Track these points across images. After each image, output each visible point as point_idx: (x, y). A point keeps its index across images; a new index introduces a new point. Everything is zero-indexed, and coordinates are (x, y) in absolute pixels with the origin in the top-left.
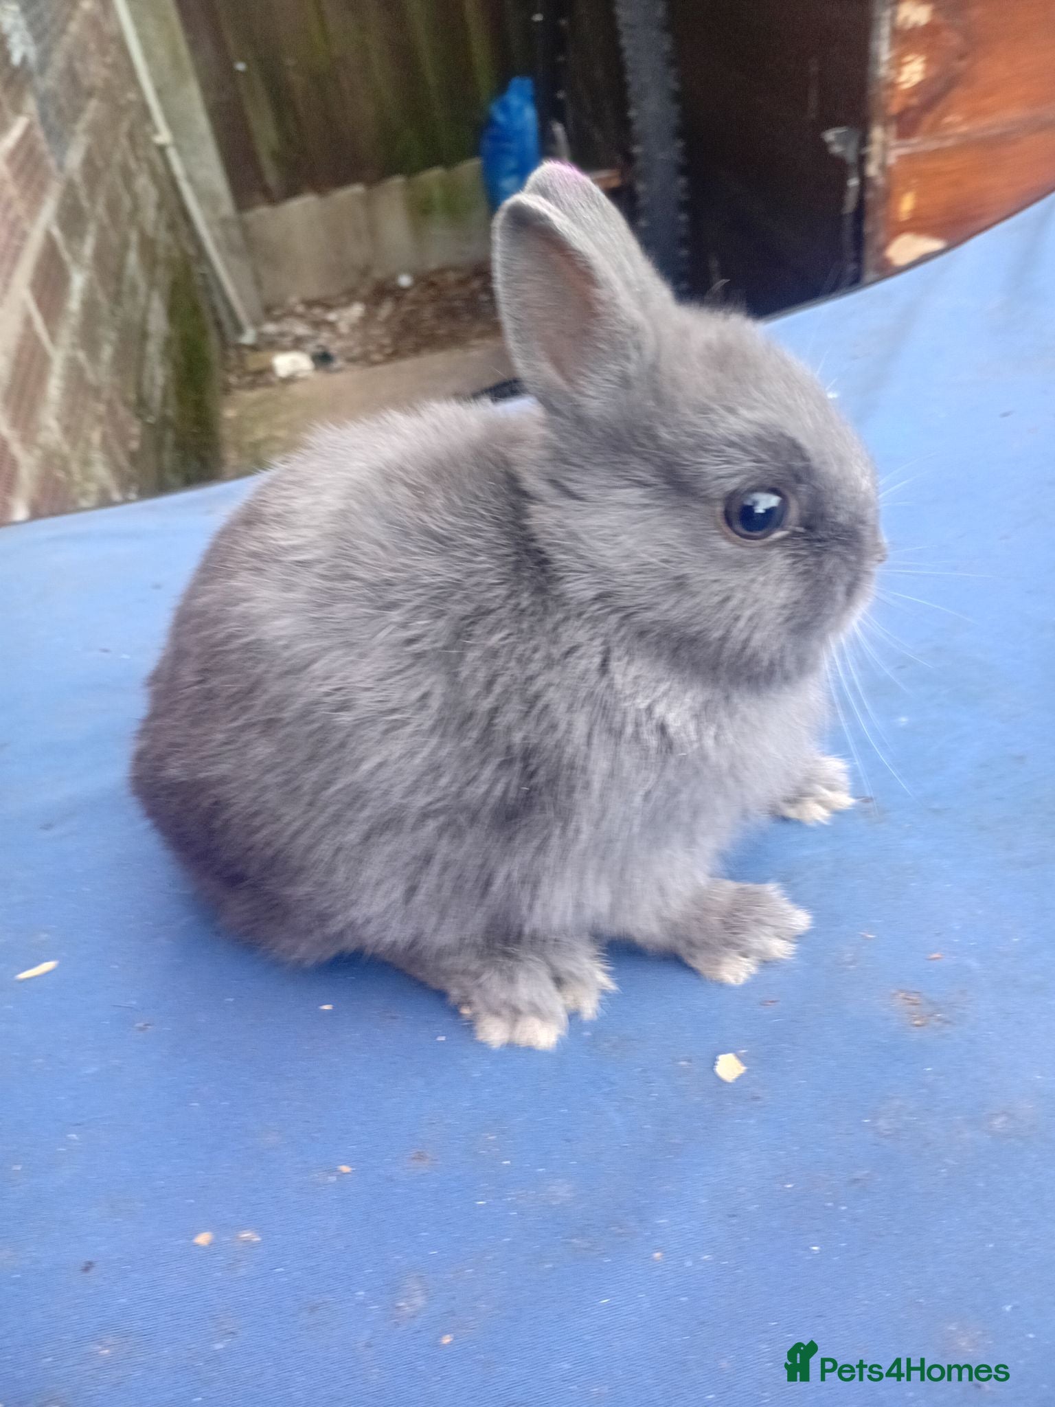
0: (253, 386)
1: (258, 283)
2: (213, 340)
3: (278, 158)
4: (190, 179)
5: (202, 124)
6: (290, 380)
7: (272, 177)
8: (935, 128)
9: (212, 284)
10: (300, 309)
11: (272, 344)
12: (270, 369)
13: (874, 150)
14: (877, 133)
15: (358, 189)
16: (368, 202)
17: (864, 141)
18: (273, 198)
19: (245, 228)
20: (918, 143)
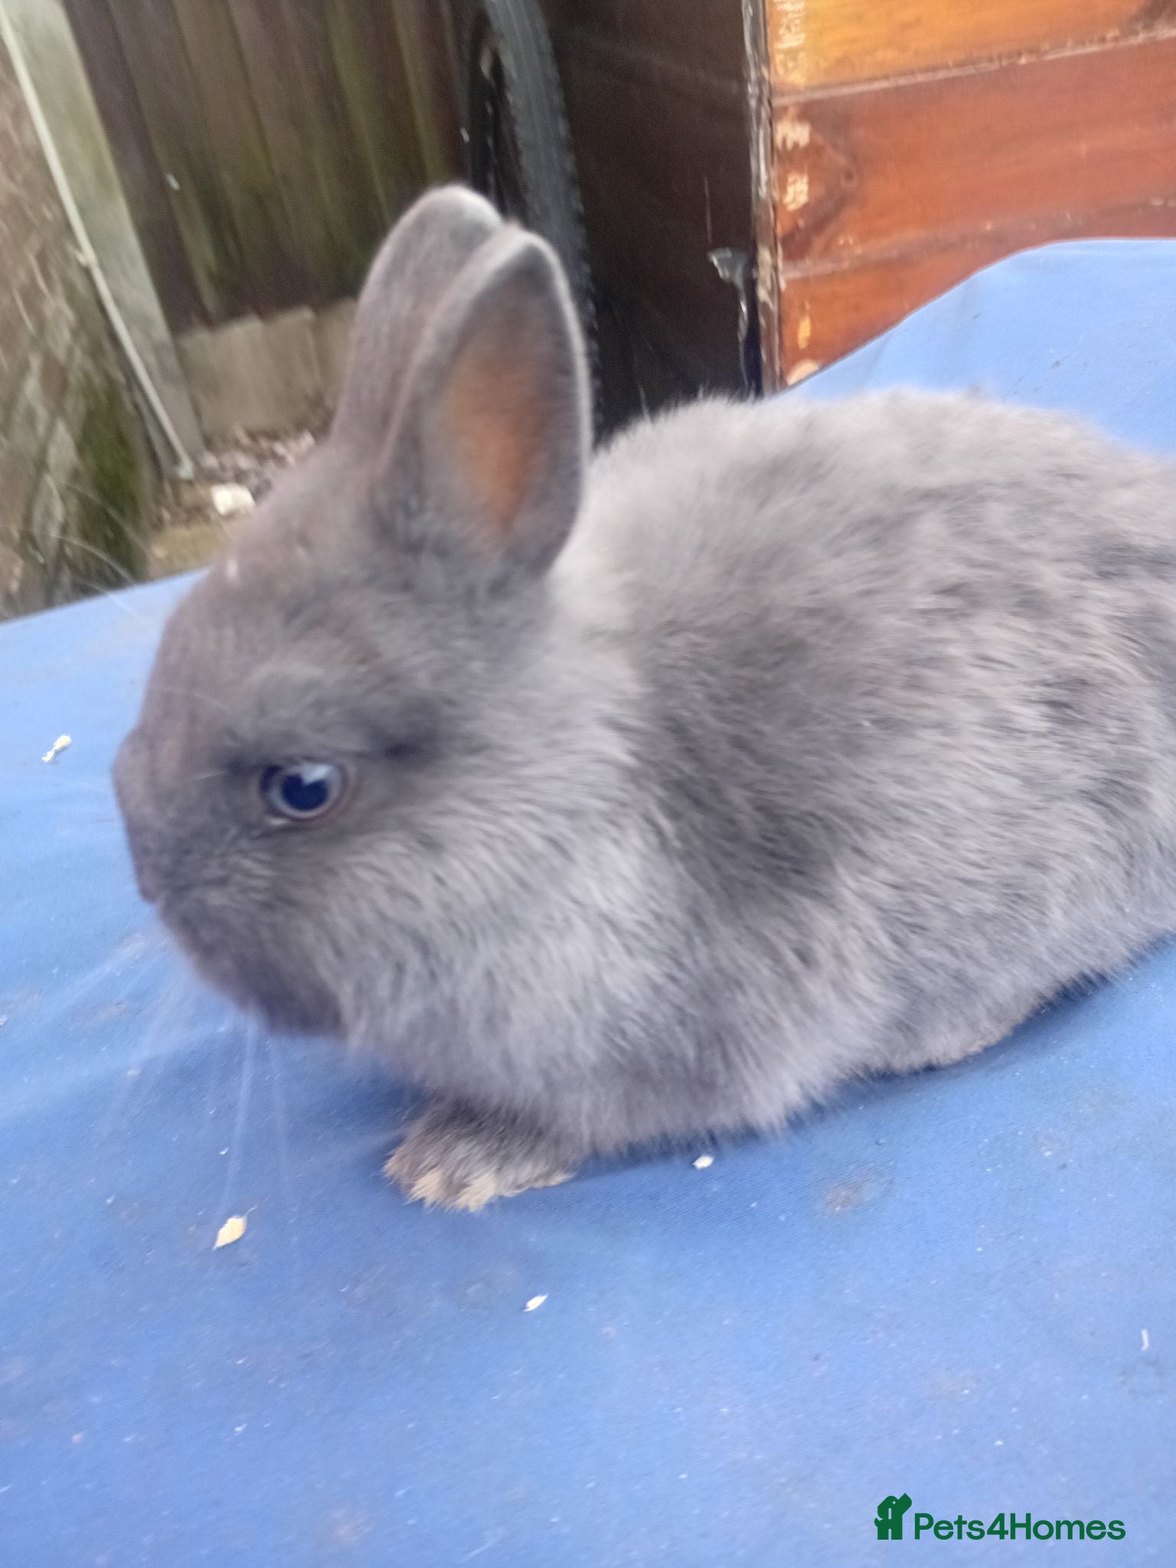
0: (187, 522)
1: (197, 413)
2: (146, 473)
3: (217, 281)
4: (118, 302)
5: (131, 242)
6: (231, 516)
7: (210, 298)
8: (827, 249)
9: (143, 413)
10: (245, 440)
11: (214, 478)
12: (210, 504)
13: (764, 273)
14: (765, 255)
15: (306, 314)
16: (317, 329)
17: (752, 263)
18: (210, 322)
19: (181, 355)
20: (810, 266)
